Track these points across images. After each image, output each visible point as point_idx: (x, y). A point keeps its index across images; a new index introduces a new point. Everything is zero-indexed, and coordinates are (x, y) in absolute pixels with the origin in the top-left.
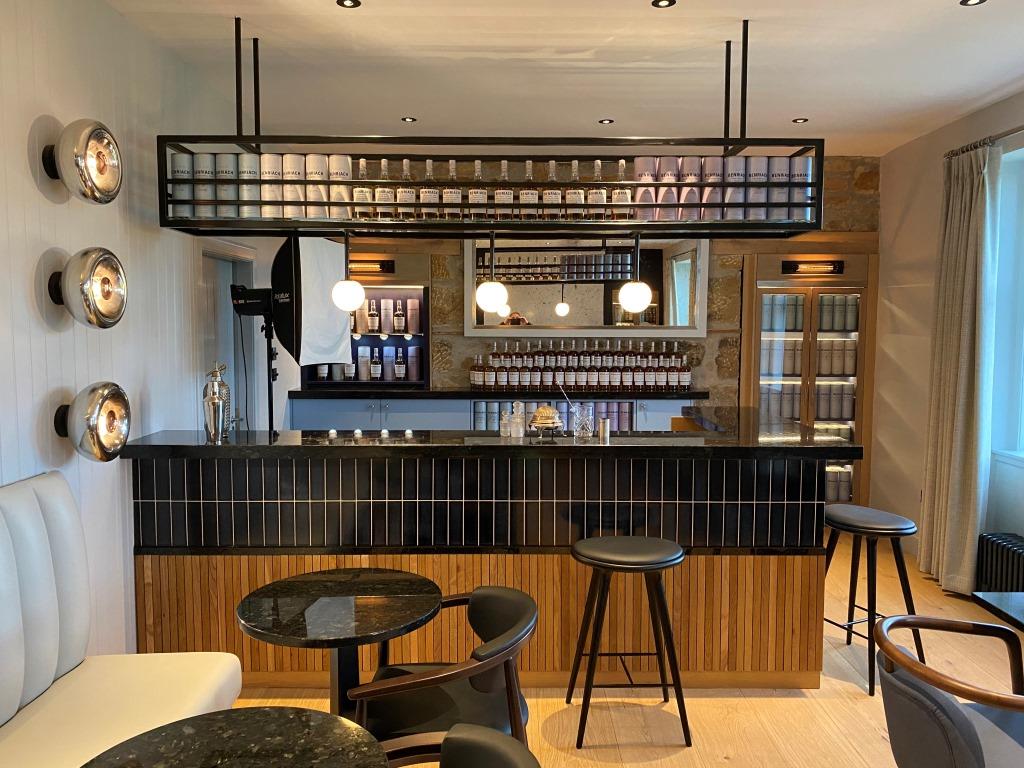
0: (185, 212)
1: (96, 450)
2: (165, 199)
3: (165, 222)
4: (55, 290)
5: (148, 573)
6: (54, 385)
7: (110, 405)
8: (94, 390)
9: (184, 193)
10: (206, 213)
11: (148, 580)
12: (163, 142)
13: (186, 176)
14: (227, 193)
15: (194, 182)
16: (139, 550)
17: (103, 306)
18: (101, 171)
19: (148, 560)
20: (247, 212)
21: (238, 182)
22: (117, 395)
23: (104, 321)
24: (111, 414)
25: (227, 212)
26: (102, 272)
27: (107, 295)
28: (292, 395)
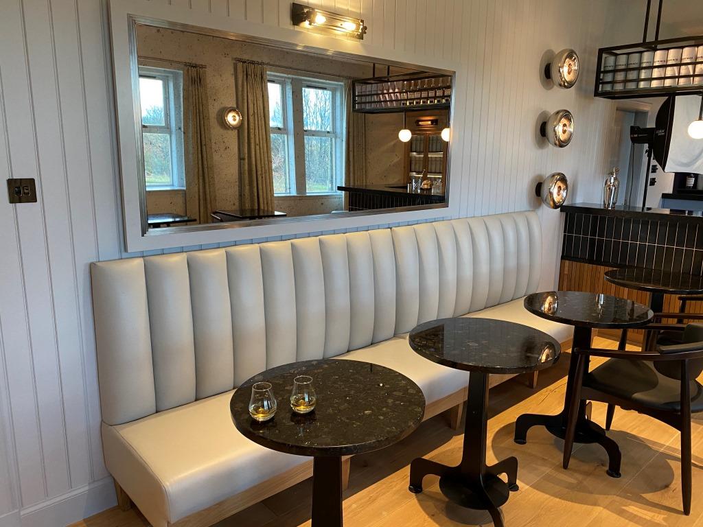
0: (608, 88)
1: (552, 203)
2: (598, 81)
3: (597, 94)
4: (543, 130)
5: (566, 269)
6: (538, 173)
7: (559, 183)
8: (553, 176)
9: (609, 78)
10: (619, 87)
11: (566, 272)
12: (601, 51)
13: (611, 69)
14: (632, 75)
15: (615, 71)
16: (563, 258)
17: (562, 137)
18: (569, 73)
19: (567, 262)
20: (642, 85)
21: (640, 69)
22: (563, 179)
23: (562, 144)
24: (560, 187)
25: (631, 86)
26: (564, 121)
27: (564, 132)
28: (665, 196)
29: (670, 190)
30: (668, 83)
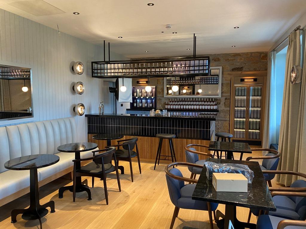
0: (96, 75)
1: (79, 114)
2: (93, 73)
3: (93, 77)
4: (73, 89)
5: (90, 137)
6: (73, 103)
7: (81, 107)
8: (79, 104)
9: (96, 71)
10: (99, 75)
11: (90, 138)
12: (92, 63)
13: (96, 68)
14: (102, 71)
15: (97, 69)
16: (88, 133)
17: (80, 91)
18: (80, 70)
19: (90, 135)
20: (106, 74)
21: (104, 69)
22: (82, 105)
23: (80, 94)
24: (81, 108)
25: (102, 75)
26: (80, 86)
27: (81, 89)
28: (127, 110)
29: (129, 108)
30: (116, 74)
